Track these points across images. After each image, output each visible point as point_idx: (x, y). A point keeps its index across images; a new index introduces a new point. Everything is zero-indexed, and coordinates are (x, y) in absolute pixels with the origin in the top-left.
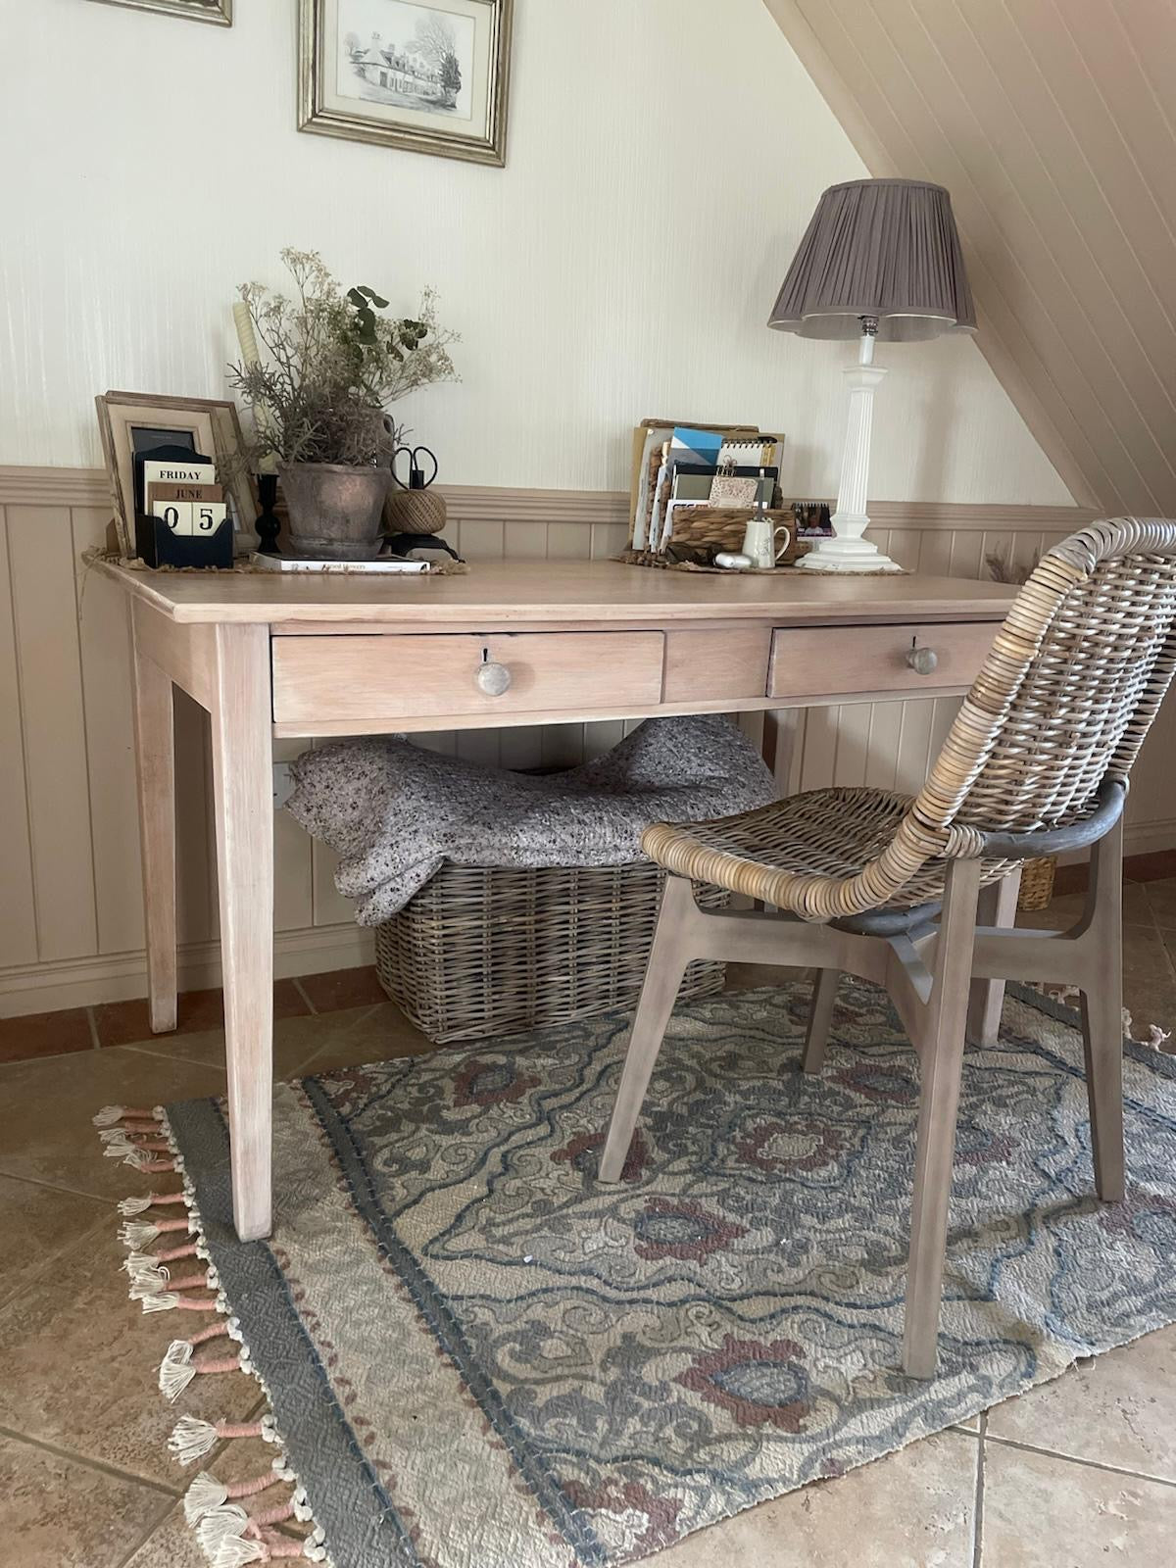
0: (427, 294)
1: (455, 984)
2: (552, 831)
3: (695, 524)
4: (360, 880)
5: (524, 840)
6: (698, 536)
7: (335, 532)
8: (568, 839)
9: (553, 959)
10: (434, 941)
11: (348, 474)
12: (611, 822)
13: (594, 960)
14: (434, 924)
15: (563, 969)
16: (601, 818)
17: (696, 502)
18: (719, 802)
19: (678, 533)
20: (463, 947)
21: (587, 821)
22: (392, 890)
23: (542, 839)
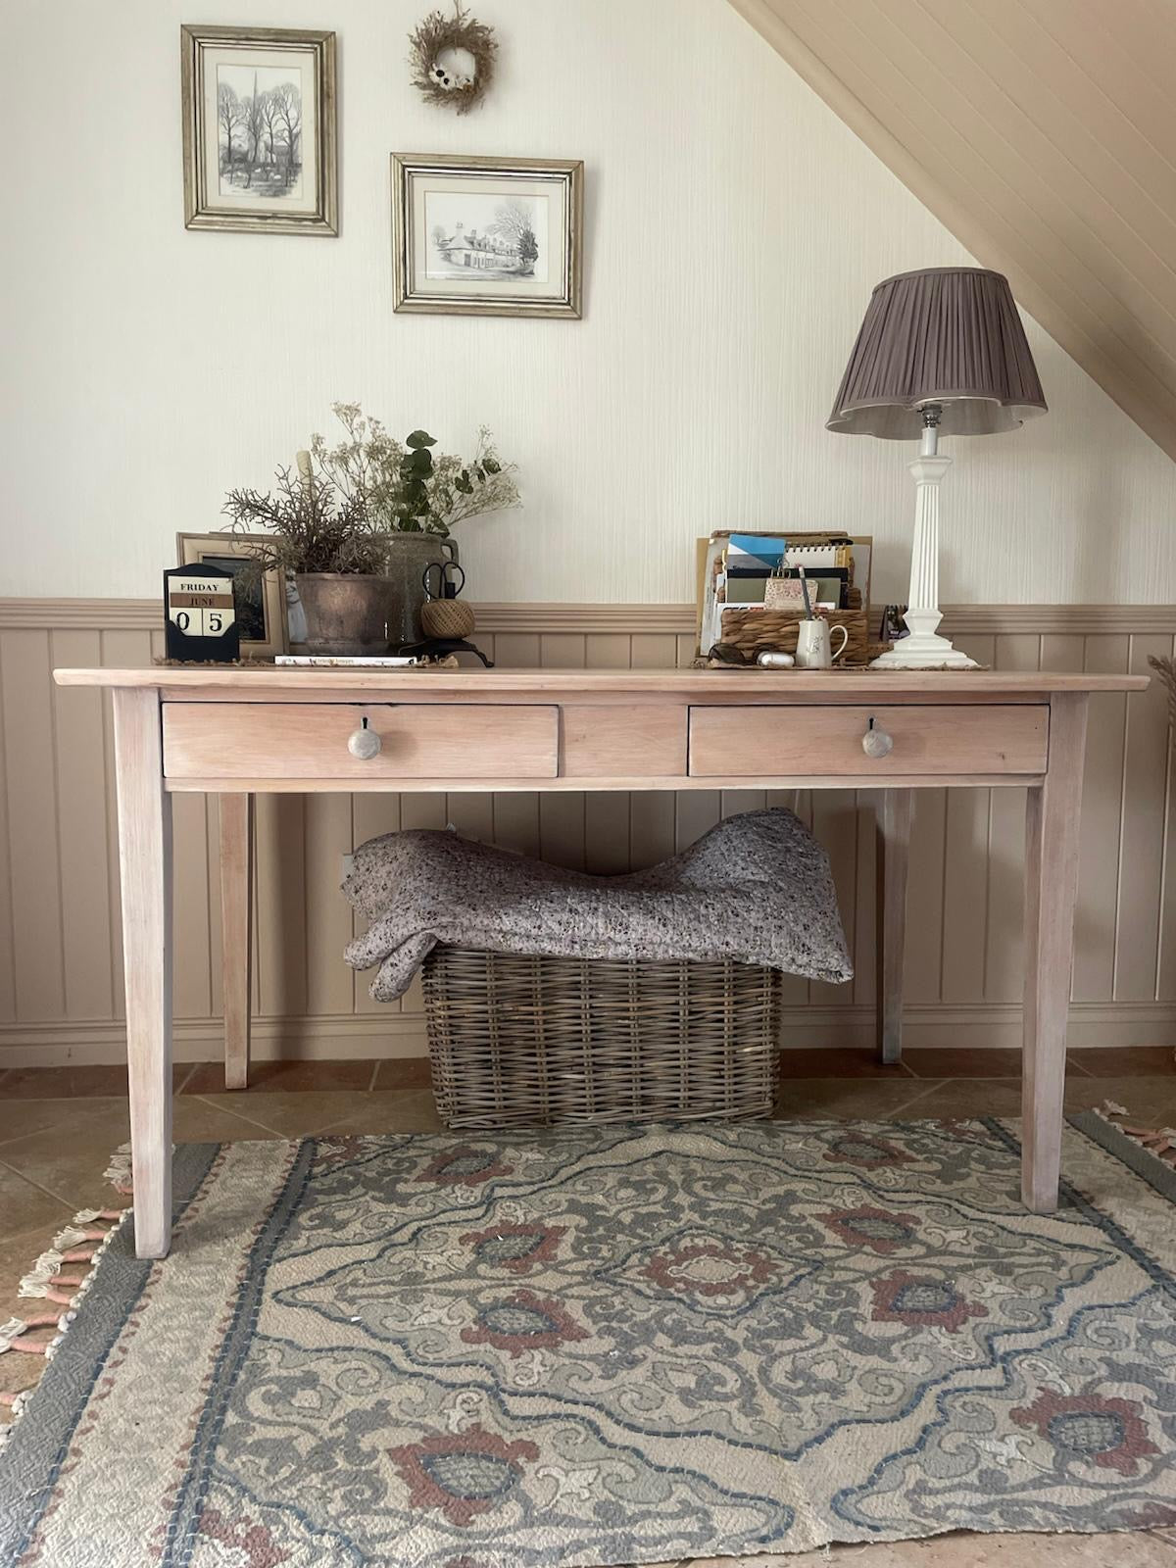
0: (484, 433)
1: (462, 1068)
2: (538, 916)
3: (745, 627)
4: (361, 953)
5: (507, 923)
6: (751, 637)
7: (332, 632)
8: (555, 927)
9: (565, 1054)
10: (440, 1021)
11: (338, 581)
12: (606, 915)
13: (611, 1062)
14: (439, 1004)
15: (576, 1066)
16: (596, 909)
17: (749, 605)
18: (742, 904)
19: (727, 635)
20: (468, 1031)
21: (580, 910)
22: (392, 965)
23: (526, 924)
